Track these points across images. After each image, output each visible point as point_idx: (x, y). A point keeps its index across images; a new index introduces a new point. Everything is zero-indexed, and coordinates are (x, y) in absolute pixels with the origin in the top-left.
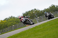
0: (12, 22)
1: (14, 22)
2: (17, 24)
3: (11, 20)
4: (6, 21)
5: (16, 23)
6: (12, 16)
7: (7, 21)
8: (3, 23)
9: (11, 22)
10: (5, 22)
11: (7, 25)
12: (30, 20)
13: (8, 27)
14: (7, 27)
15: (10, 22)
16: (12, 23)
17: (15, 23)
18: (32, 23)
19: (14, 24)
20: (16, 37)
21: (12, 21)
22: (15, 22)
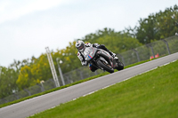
1: (112, 46)
6: (106, 29)
17: (117, 49)
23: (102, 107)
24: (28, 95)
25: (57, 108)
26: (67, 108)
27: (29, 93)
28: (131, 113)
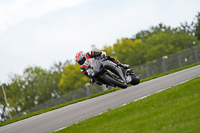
0: (162, 46)
1: (167, 44)
2: (179, 51)
3: (157, 37)
4: (140, 41)
5: (176, 46)
6: (161, 25)
7: (144, 41)
8: (131, 47)
9: (158, 46)
10: (139, 45)
11: (143, 54)
12: (119, 69)
13: (148, 63)
14: (143, 62)
15: (155, 44)
16: (160, 49)
17: (172, 47)
18: (129, 79)
19: (167, 50)
20: (175, 97)
21: (160, 42)
22: (173, 44)
23: (156, 114)
24: (71, 99)
25: (104, 115)
26: (116, 115)
27: (73, 97)
28: (189, 120)
